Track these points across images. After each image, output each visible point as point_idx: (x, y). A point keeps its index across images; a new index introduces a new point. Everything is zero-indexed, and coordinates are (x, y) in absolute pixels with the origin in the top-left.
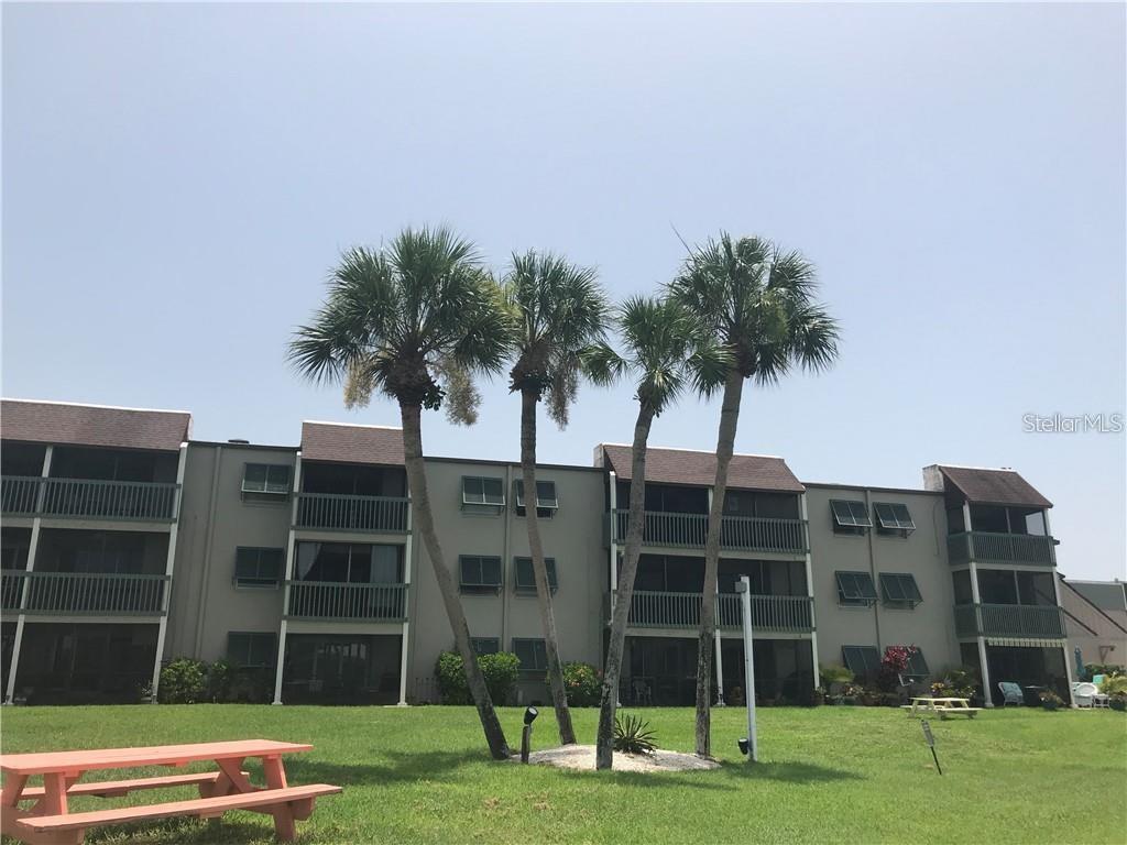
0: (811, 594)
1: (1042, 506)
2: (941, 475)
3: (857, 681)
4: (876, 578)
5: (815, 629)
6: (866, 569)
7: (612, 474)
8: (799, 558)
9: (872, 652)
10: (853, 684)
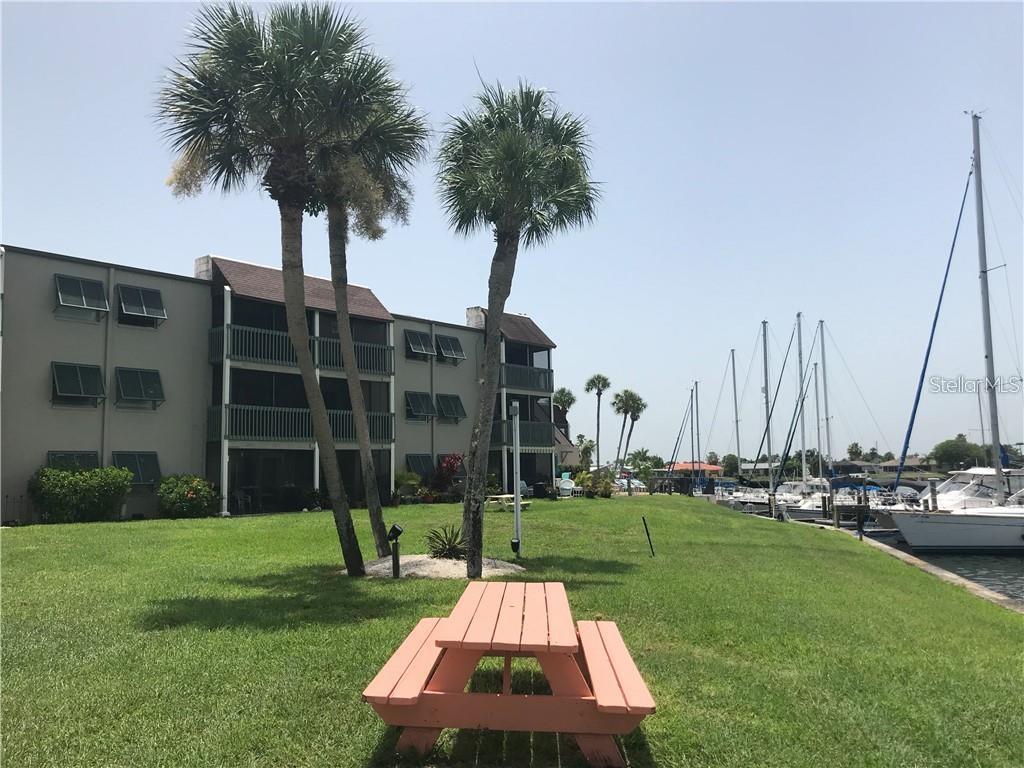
0: (392, 411)
1: (547, 346)
2: (483, 316)
3: (424, 483)
4: (434, 396)
5: (394, 441)
6: (428, 391)
7: (227, 288)
8: (385, 380)
9: (427, 458)
10: (420, 486)
